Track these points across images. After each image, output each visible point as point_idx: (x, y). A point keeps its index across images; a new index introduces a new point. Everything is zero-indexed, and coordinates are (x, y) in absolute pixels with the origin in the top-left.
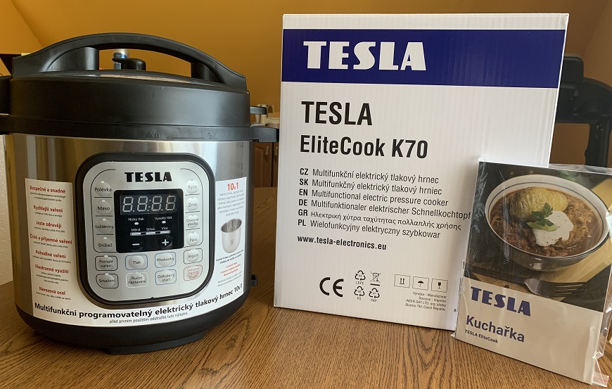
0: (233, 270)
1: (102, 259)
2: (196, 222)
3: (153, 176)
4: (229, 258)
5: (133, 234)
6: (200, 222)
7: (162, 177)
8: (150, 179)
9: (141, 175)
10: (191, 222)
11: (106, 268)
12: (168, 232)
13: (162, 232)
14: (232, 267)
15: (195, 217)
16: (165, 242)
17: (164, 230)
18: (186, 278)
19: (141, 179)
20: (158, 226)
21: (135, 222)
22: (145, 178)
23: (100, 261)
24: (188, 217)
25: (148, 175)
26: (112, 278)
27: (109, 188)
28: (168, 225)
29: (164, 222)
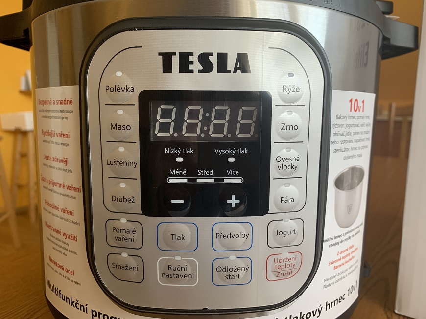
0: (347, 259)
1: (117, 224)
2: (294, 163)
3: (214, 60)
4: (343, 238)
5: (173, 180)
6: (301, 164)
7: (231, 64)
8: (207, 67)
9: (191, 58)
10: (285, 163)
11: (123, 243)
12: (238, 180)
13: (227, 180)
14: (347, 253)
15: (293, 153)
16: (233, 201)
17: (231, 176)
18: (271, 276)
19: (191, 67)
20: (221, 169)
21: (177, 156)
22: (196, 66)
23: (114, 229)
24: (278, 151)
25: (204, 58)
26: (133, 262)
27: (130, 85)
28: (240, 167)
29: (231, 160)
